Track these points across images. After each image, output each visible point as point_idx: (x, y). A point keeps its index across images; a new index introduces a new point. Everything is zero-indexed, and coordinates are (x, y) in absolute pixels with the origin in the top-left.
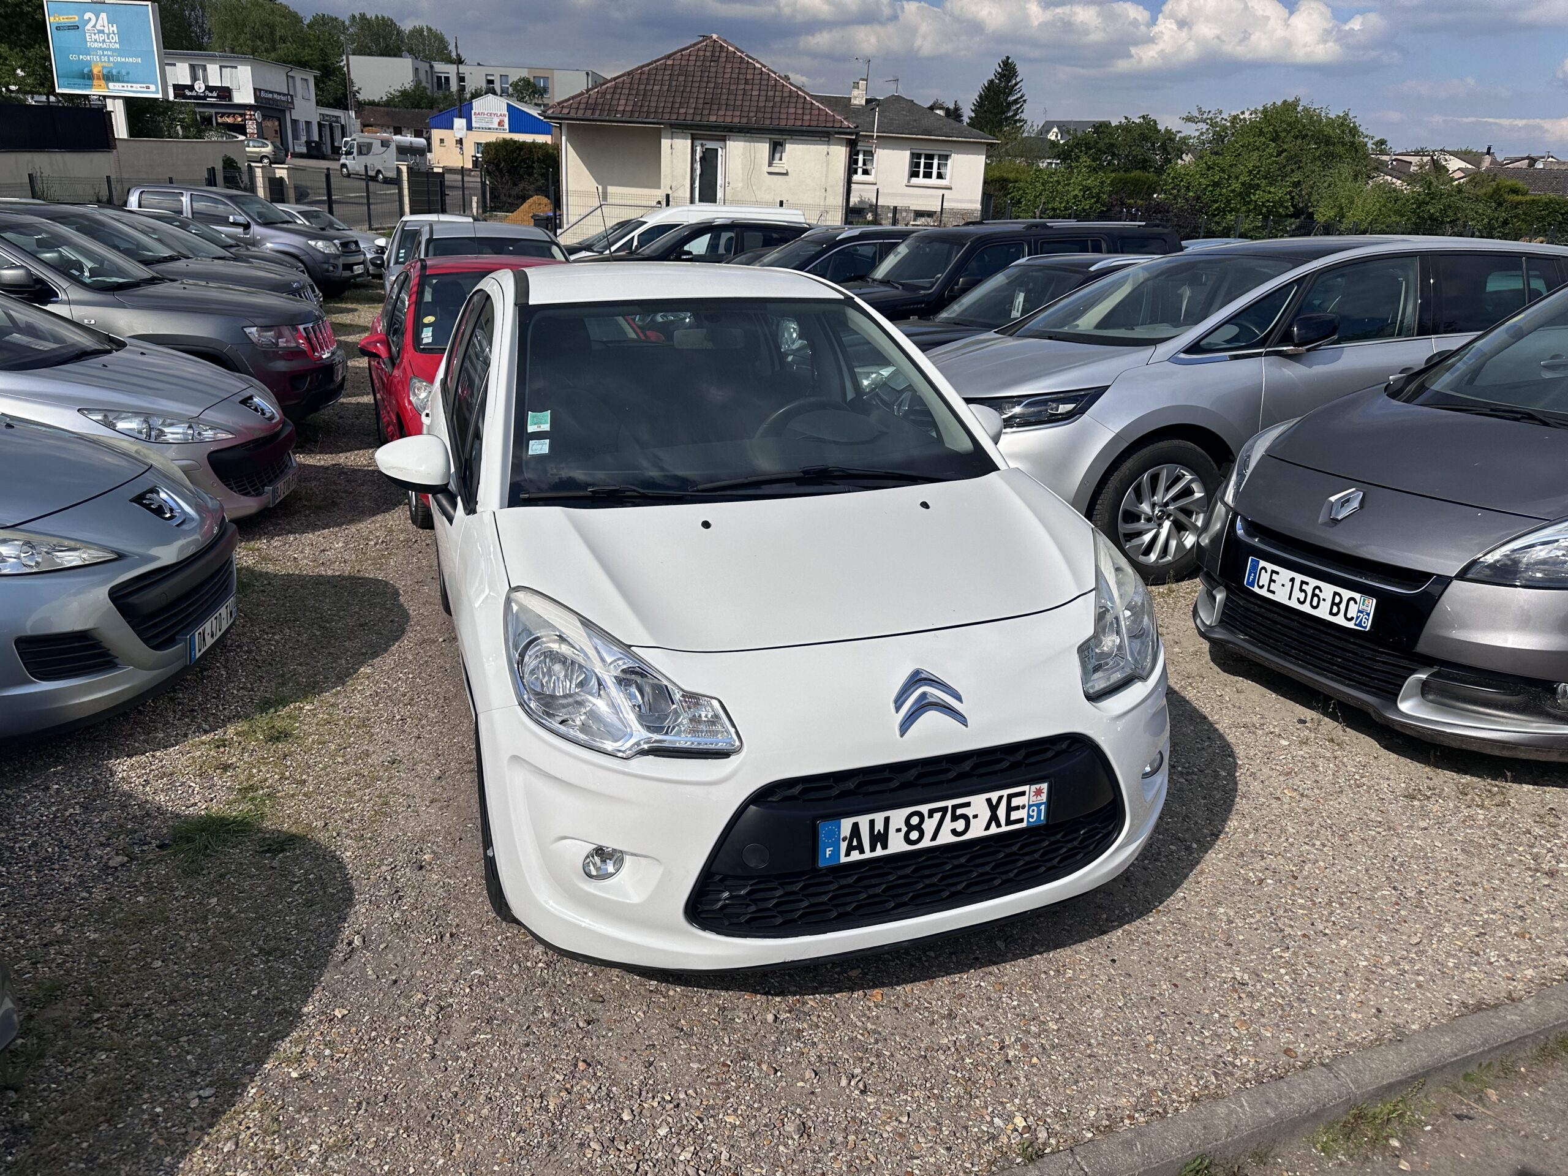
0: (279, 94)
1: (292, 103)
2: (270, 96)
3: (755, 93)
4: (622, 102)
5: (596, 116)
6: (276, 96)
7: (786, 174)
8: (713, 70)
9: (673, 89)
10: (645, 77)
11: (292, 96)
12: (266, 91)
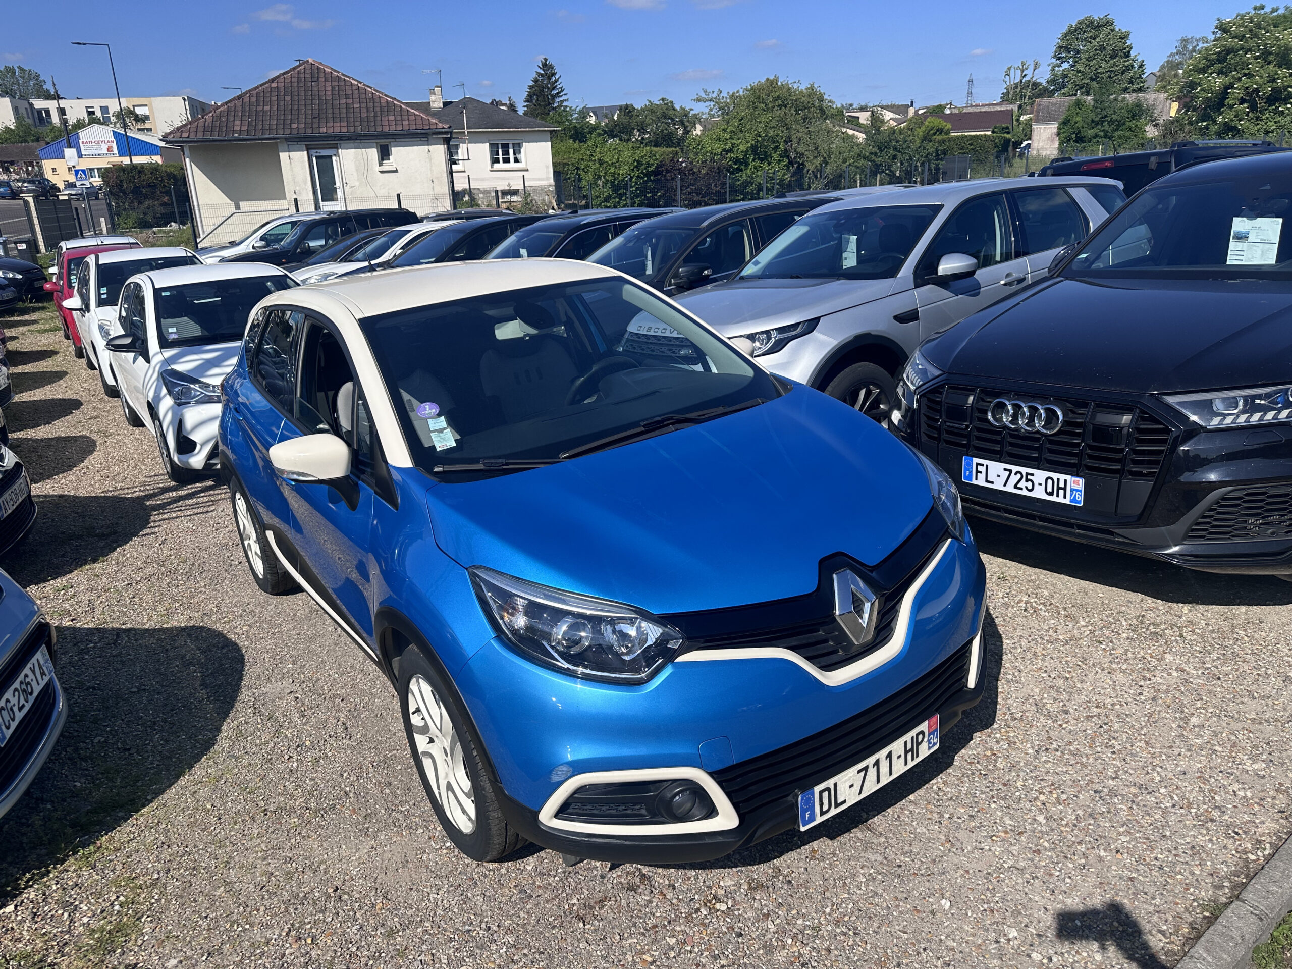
3: (356, 106)
4: (238, 123)
5: (216, 137)
7: (396, 171)
8: (316, 89)
9: (282, 108)
10: (254, 99)
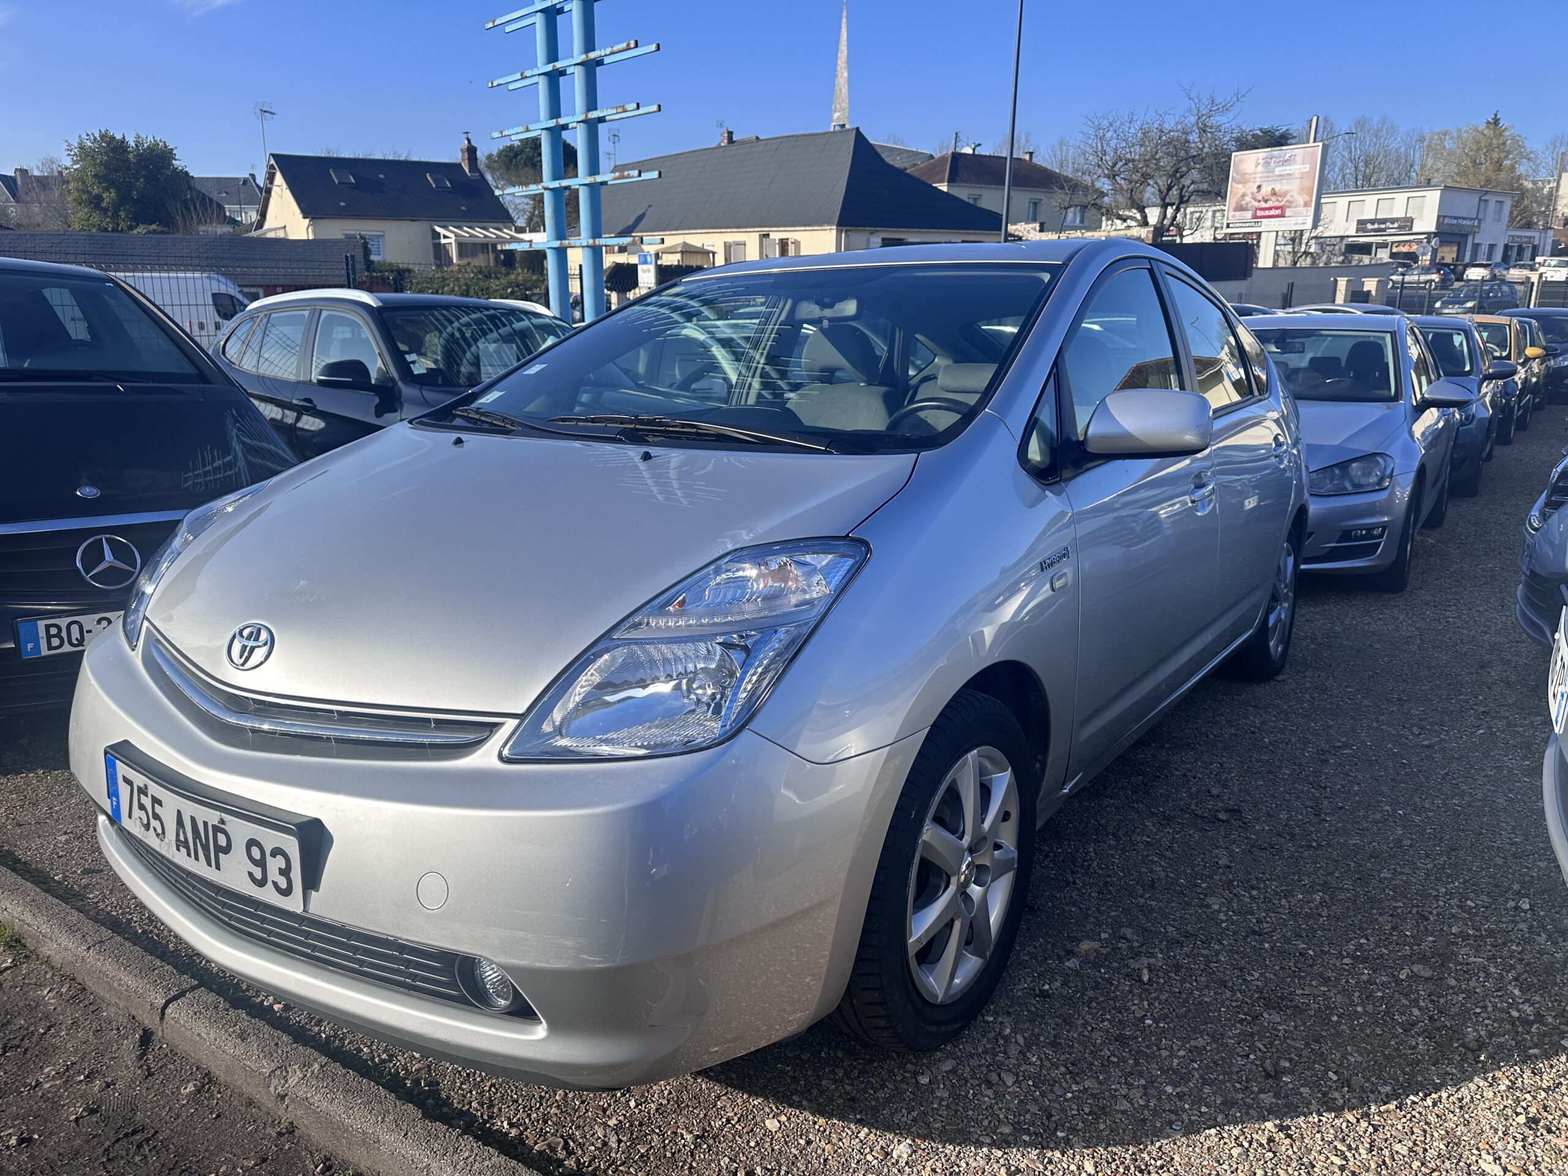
0: (1464, 219)
1: (1479, 227)
2: (1455, 222)
6: (1460, 221)
11: (1480, 221)
12: (1451, 217)
